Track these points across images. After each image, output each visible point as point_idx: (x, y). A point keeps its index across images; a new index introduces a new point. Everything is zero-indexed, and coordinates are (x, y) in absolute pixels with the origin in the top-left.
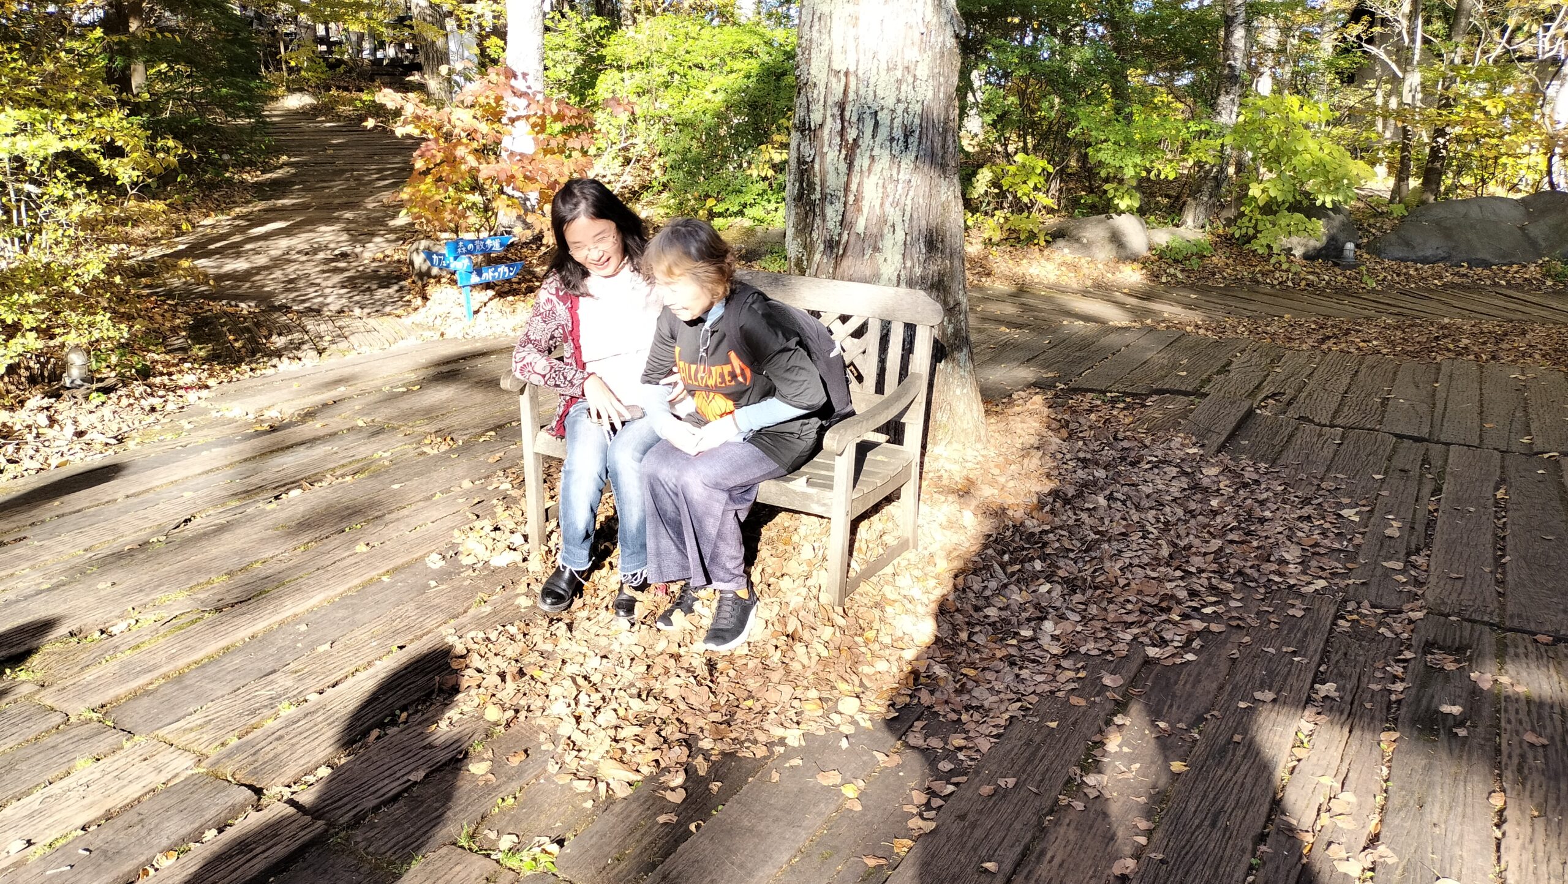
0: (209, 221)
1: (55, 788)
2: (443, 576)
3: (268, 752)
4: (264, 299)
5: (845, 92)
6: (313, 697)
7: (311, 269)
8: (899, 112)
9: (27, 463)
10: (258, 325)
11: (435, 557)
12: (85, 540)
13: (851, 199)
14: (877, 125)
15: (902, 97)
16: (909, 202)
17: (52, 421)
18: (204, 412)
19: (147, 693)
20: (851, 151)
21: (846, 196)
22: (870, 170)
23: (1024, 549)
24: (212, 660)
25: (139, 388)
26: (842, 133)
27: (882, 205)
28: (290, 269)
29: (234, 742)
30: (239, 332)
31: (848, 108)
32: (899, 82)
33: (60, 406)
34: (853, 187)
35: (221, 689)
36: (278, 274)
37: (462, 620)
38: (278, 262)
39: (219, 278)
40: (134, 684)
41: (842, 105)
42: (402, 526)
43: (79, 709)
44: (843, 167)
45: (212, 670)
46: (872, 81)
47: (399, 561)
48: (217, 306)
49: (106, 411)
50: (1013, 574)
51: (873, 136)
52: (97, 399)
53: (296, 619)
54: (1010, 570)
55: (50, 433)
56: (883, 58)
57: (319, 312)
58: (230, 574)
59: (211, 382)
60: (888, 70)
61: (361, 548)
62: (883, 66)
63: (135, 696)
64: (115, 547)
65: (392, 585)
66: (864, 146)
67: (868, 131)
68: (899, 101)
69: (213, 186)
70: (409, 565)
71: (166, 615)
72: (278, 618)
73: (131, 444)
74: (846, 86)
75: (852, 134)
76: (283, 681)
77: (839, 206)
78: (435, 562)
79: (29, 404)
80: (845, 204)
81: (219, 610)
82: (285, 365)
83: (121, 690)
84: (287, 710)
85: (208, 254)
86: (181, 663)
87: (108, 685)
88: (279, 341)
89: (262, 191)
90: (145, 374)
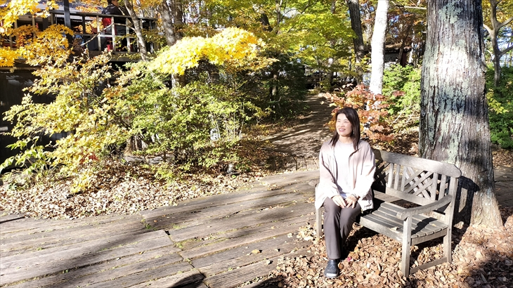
0: (286, 130)
1: (171, 277)
2: (290, 240)
3: (220, 280)
4: (290, 152)
5: (434, 93)
6: (238, 268)
7: (306, 145)
8: (455, 100)
9: (212, 192)
10: (285, 160)
11: (291, 234)
12: (212, 214)
13: (437, 130)
14: (446, 104)
15: (456, 94)
16: (460, 131)
17: (222, 182)
18: (259, 183)
19: (203, 257)
20: (437, 113)
21: (435, 128)
22: (443, 120)
23: (500, 271)
24: (222, 251)
25: (245, 175)
26: (433, 107)
27: (448, 132)
28: (300, 144)
29: (214, 275)
30: (279, 161)
31: (435, 99)
32: (455, 89)
33: (225, 178)
34: (438, 126)
35: (219, 260)
36: (297, 146)
37: (287, 255)
38: (298, 142)
39: (282, 146)
40: (201, 254)
41: (433, 98)
42: (287, 223)
43: (186, 258)
44: (434, 119)
45: (220, 254)
46: (444, 89)
47: (280, 234)
48: (277, 154)
49: (235, 180)
50: (491, 280)
51: (445, 108)
52: (234, 177)
53: (247, 245)
54: (490, 278)
55: (220, 185)
56: (447, 81)
57: (303, 157)
58: (238, 229)
59: (264, 175)
60: (450, 85)
61: (272, 228)
62: (448, 84)
63: (200, 257)
64: (218, 217)
65: (275, 240)
66: (441, 112)
67: (443, 107)
68: (455, 96)
69: (289, 120)
70: (282, 235)
71: (218, 237)
72: (242, 243)
73: (237, 190)
74: (434, 91)
75: (437, 108)
76: (234, 261)
77: (433, 132)
78: (290, 236)
79: (218, 177)
80: (435, 131)
81: (230, 238)
82: (286, 172)
83: (197, 255)
84: (230, 270)
85: (280, 139)
86: (214, 251)
87: (195, 253)
88: (288, 165)
89: (302, 121)
90: (249, 171)
